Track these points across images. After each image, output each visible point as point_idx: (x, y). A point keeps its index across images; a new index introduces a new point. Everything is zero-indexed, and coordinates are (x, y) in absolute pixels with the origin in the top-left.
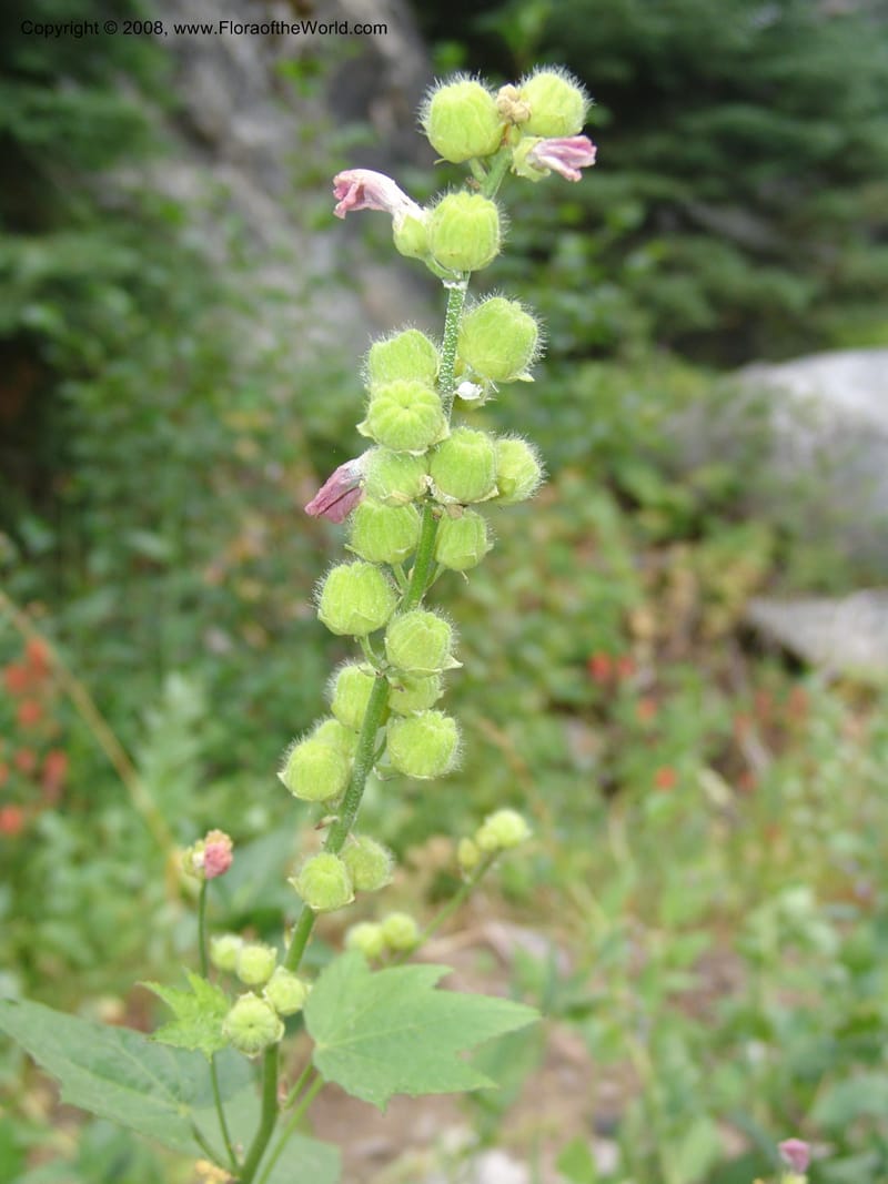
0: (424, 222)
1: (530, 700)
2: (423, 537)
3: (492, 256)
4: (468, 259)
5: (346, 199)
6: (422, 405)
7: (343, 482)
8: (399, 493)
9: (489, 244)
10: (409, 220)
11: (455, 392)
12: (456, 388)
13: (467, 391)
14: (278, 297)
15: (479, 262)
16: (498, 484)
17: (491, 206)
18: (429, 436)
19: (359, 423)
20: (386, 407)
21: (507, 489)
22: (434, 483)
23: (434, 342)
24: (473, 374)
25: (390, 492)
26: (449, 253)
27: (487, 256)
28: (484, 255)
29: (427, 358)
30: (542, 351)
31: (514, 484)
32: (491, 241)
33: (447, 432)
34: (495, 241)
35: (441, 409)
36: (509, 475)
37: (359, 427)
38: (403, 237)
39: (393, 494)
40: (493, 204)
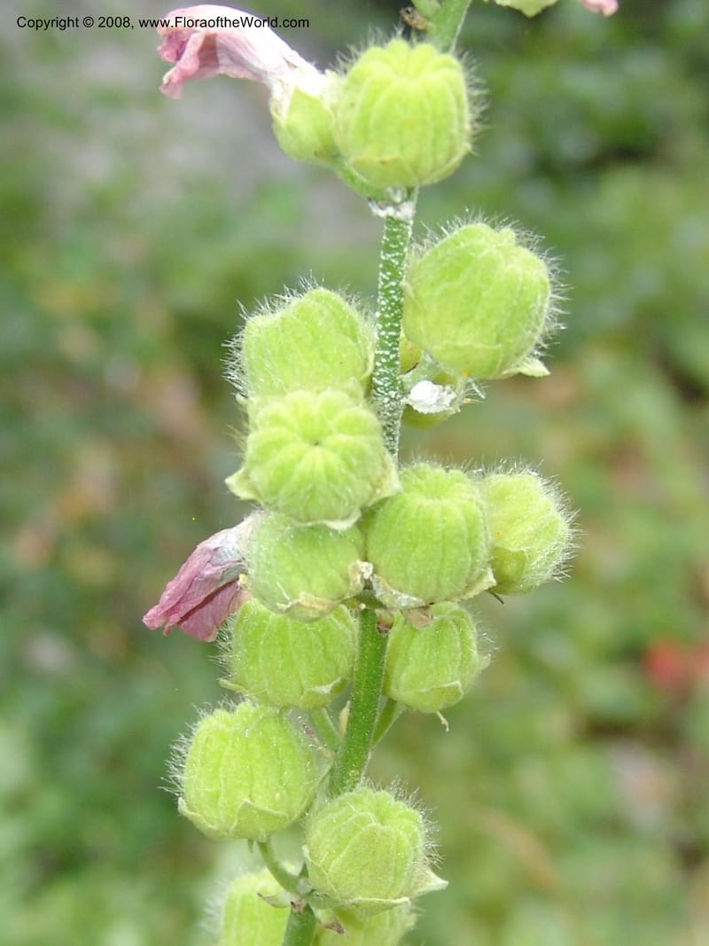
0: (328, 101)
1: (553, 723)
2: (362, 659)
3: (456, 160)
4: (415, 168)
5: (181, 63)
6: (343, 438)
7: (207, 573)
8: (310, 596)
9: (451, 137)
10: (299, 96)
11: (404, 401)
12: (406, 393)
13: (426, 397)
14: (113, 99)
15: (434, 170)
16: (493, 564)
17: (450, 66)
18: (360, 492)
19: (230, 474)
20: (279, 444)
21: (510, 569)
22: (375, 571)
23: (360, 309)
24: (433, 367)
25: (294, 596)
26: (377, 159)
27: (448, 160)
28: (441, 157)
29: (350, 341)
30: (561, 319)
31: (521, 559)
32: (455, 131)
33: (393, 483)
34: (461, 131)
35: (378, 438)
36: (514, 542)
37: (231, 481)
38: (291, 129)
39: (301, 599)
40: (455, 62)
